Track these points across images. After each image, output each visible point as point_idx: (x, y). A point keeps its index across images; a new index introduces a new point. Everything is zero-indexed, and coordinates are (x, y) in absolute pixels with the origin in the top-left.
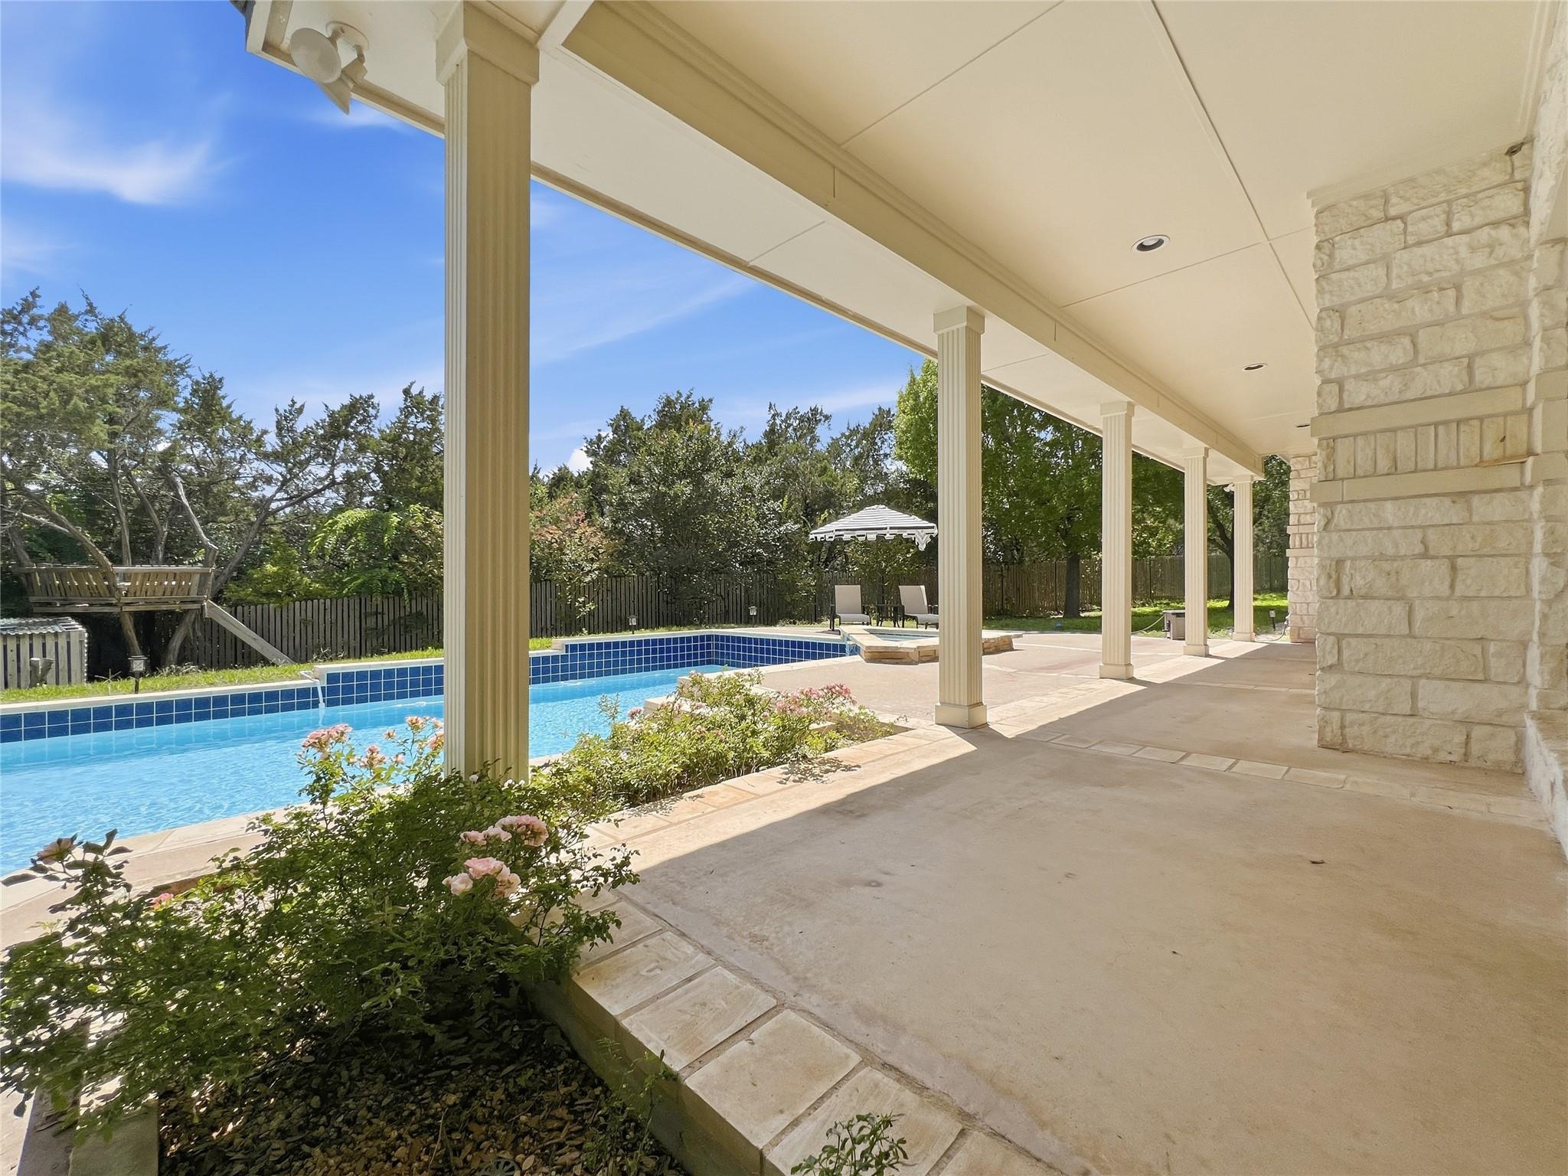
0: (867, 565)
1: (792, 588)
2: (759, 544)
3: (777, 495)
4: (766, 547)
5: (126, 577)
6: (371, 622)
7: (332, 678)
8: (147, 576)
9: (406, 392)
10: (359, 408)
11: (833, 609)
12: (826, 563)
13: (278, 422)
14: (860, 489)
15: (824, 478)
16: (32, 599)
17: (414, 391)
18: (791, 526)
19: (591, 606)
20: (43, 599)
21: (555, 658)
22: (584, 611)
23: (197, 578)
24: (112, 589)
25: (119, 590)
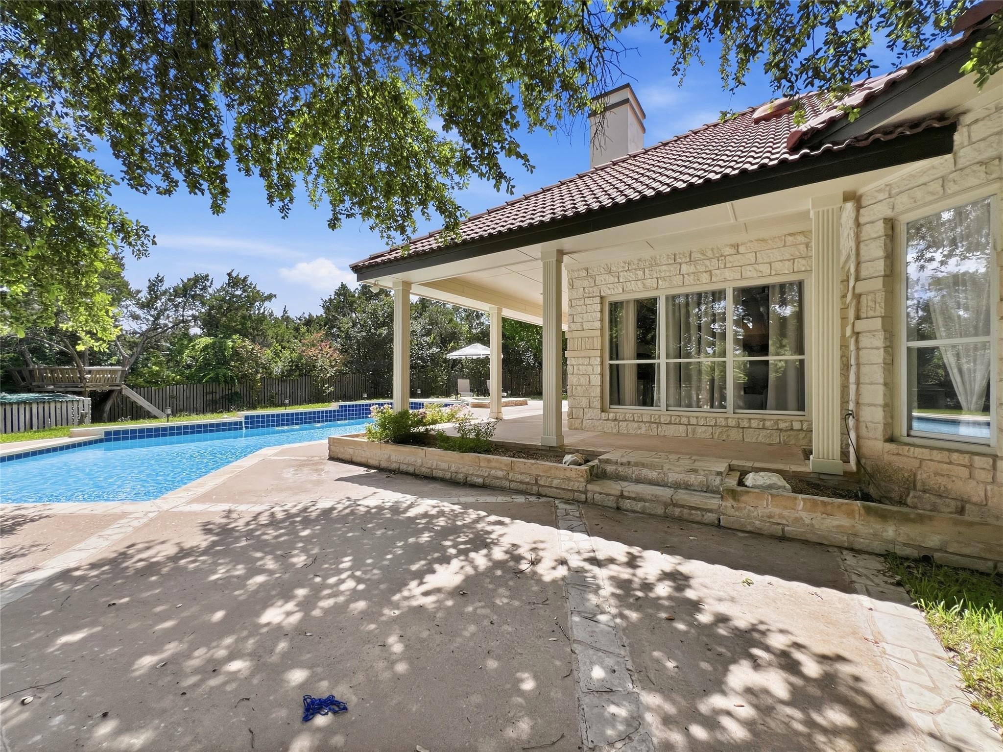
0: (473, 369)
1: (435, 380)
2: (419, 358)
3: (428, 333)
4: (422, 359)
5: (90, 372)
6: (209, 397)
7: (247, 417)
8: (98, 372)
9: (229, 275)
10: (199, 280)
11: (457, 390)
12: (452, 368)
13: (149, 287)
14: (470, 332)
15: (451, 325)
16: (34, 384)
17: (234, 275)
18: (435, 350)
19: (332, 389)
20: (40, 384)
21: (334, 411)
22: (328, 391)
23: (120, 373)
24: (82, 378)
25: (85, 379)
